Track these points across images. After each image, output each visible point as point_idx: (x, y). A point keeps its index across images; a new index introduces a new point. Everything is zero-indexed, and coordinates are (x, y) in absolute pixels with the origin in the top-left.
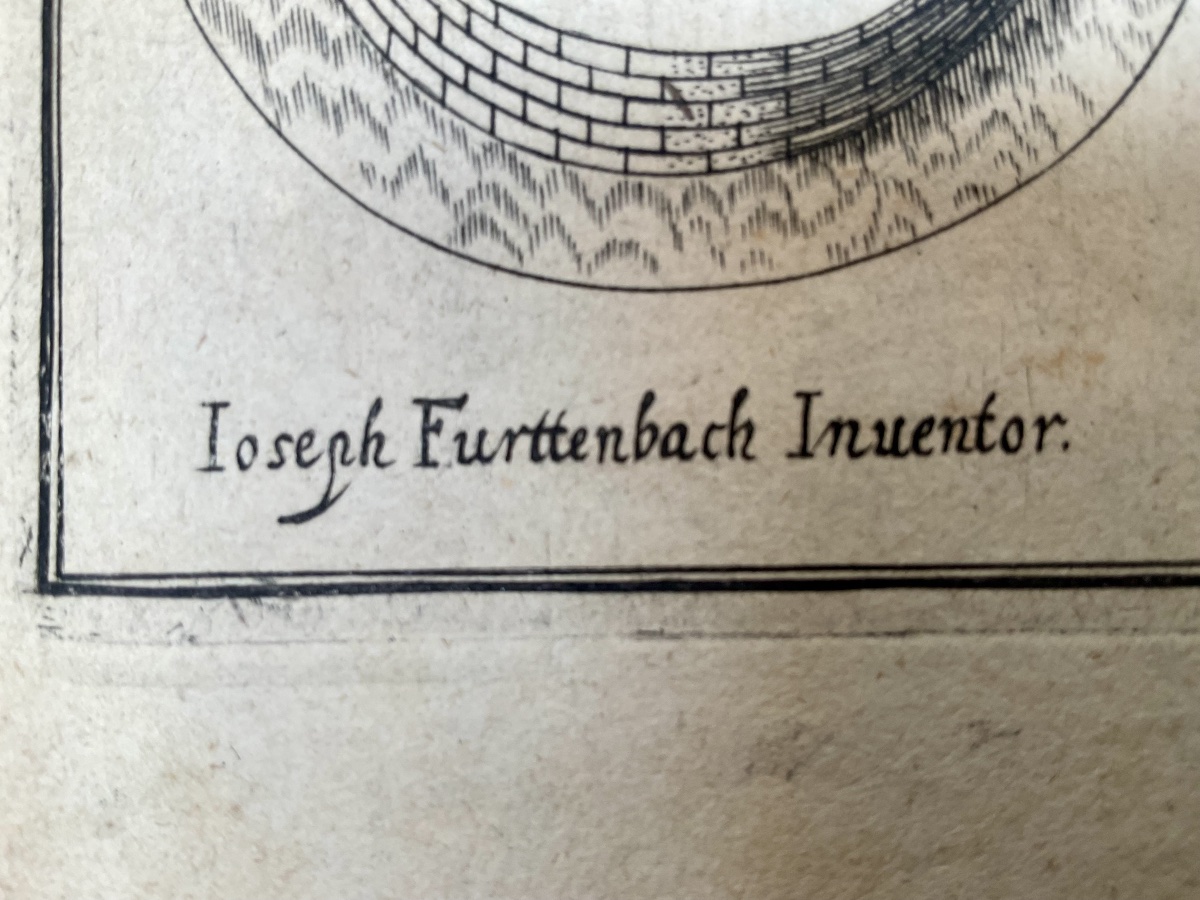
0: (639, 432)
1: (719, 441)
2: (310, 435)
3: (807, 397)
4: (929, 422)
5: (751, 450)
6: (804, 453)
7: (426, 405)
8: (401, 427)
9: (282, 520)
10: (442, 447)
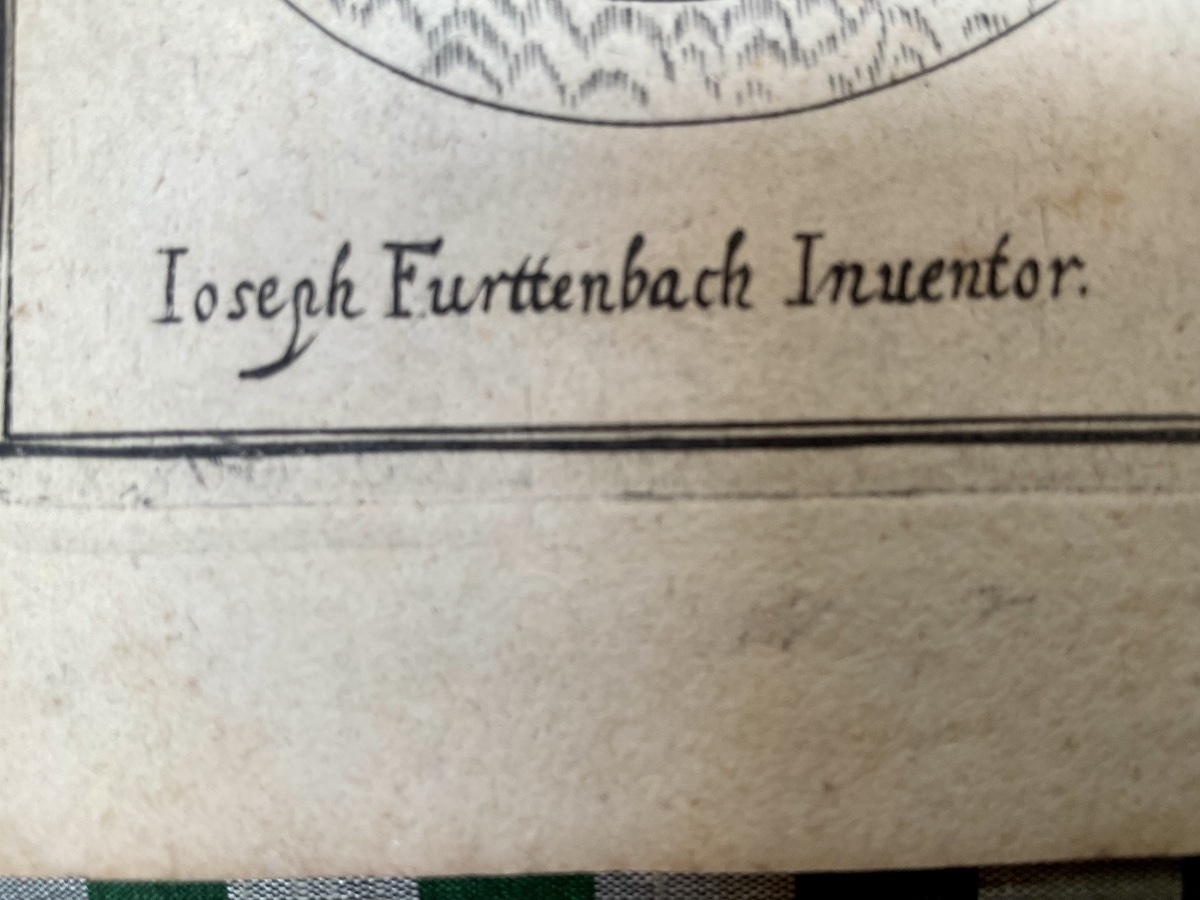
0: (627, 278)
1: (713, 288)
2: (272, 282)
3: (807, 240)
4: (938, 265)
5: (747, 297)
6: (804, 300)
7: (398, 249)
8: (370, 273)
9: (244, 375)
10: (414, 295)
